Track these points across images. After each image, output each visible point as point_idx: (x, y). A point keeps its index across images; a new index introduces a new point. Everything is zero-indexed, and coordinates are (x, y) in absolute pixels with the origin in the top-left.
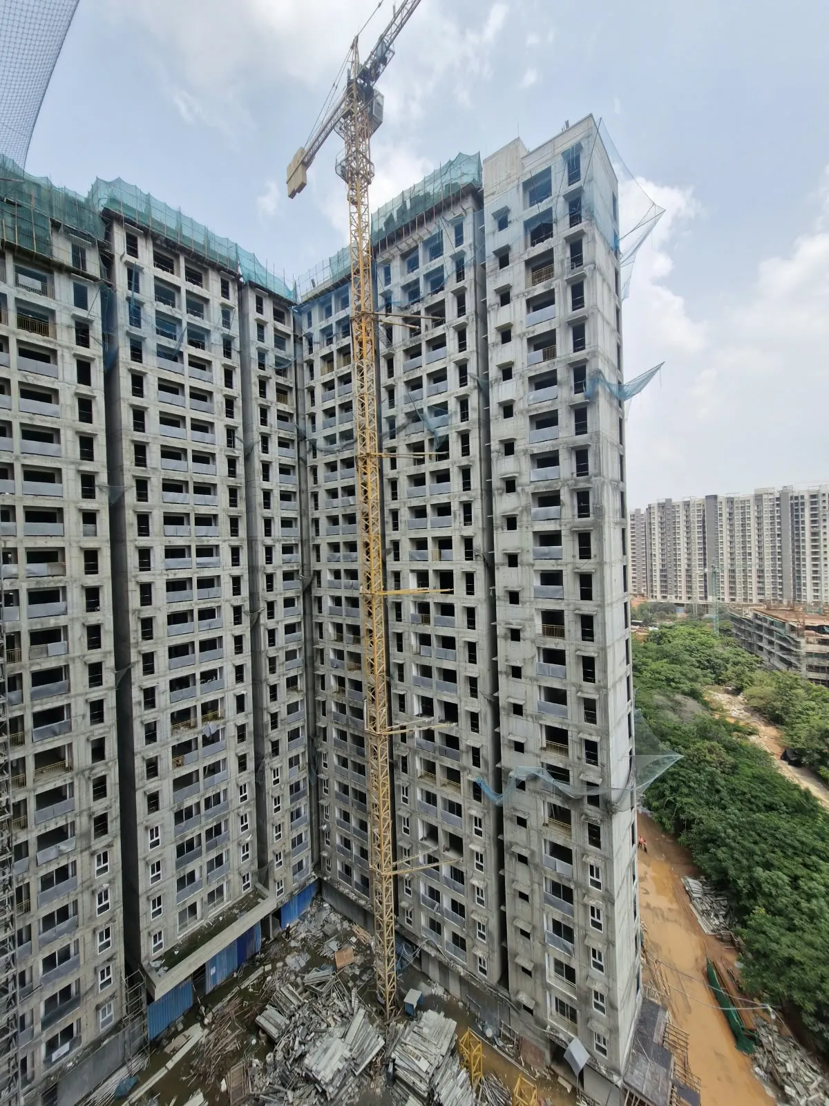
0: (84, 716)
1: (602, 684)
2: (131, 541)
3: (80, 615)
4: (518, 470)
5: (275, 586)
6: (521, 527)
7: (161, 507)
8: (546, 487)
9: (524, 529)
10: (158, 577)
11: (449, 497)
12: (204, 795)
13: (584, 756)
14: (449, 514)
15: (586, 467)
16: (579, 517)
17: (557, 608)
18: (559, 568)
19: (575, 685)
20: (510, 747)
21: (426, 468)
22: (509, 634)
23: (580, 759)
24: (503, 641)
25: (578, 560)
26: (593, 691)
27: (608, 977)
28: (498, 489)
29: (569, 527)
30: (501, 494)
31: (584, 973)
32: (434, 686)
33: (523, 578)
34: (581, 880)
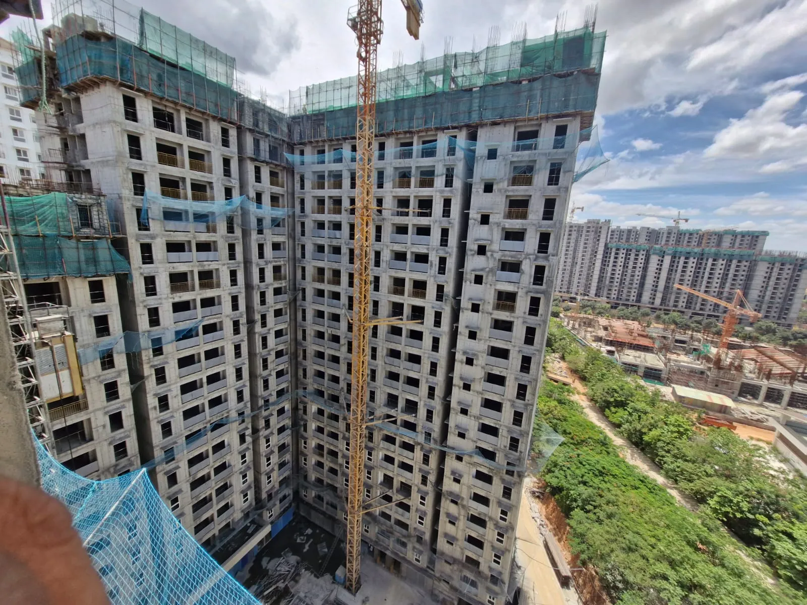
0: (104, 426)
1: (530, 402)
2: (136, 269)
3: (90, 341)
4: (490, 238)
5: (267, 301)
6: (486, 284)
7: (164, 235)
8: (512, 257)
9: (488, 286)
10: (164, 301)
11: (428, 249)
12: (213, 466)
13: (508, 445)
14: (427, 262)
15: (547, 247)
16: (534, 284)
17: (506, 347)
18: (512, 319)
19: (510, 400)
20: (455, 434)
21: (409, 221)
22: (465, 360)
23: (505, 447)
24: (460, 364)
25: (527, 316)
26: (523, 406)
27: (503, 568)
28: (471, 250)
29: (525, 290)
30: (473, 255)
31: (487, 565)
32: (400, 388)
33: (482, 321)
34: (493, 516)
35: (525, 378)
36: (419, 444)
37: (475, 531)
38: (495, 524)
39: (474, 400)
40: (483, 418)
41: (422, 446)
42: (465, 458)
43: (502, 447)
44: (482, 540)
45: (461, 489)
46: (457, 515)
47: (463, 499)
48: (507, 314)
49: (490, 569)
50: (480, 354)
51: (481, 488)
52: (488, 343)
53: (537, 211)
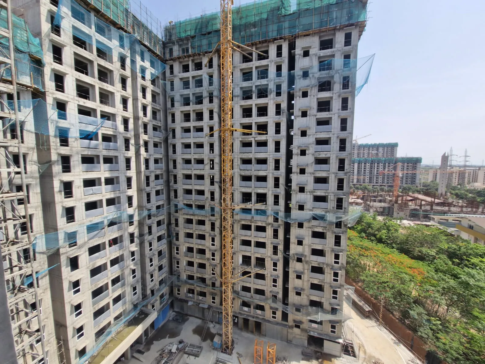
1: (348, 171)
6: (310, 96)
9: (312, 97)
12: (109, 258)
13: (336, 206)
16: (343, 89)
17: (327, 136)
18: (330, 116)
19: (334, 173)
20: (296, 209)
21: (253, 65)
22: (299, 153)
23: (333, 208)
24: (296, 156)
25: (340, 111)
26: (343, 175)
27: (339, 300)
28: (298, 76)
29: (337, 94)
30: (300, 79)
31: (328, 302)
32: (253, 186)
33: (309, 122)
34: (329, 263)
35: (343, 155)
36: (269, 224)
37: (317, 279)
38: (331, 269)
39: (308, 180)
40: (316, 191)
41: (272, 224)
42: (305, 225)
43: (331, 208)
44: (323, 284)
45: (304, 249)
46: (302, 270)
47: (306, 256)
48: (327, 113)
49: (330, 304)
50: (310, 146)
51: (318, 244)
52: (315, 137)
53: (340, 42)
